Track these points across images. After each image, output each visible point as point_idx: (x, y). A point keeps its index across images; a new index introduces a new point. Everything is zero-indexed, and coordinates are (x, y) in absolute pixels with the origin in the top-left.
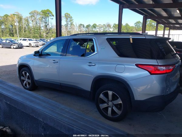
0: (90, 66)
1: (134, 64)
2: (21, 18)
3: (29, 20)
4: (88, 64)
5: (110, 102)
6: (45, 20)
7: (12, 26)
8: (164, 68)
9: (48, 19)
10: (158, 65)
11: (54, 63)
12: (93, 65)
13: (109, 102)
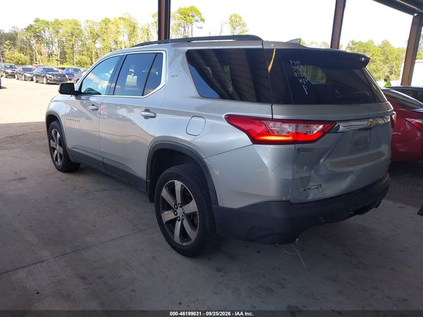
0: (146, 117)
1: (223, 116)
2: (134, 27)
3: (151, 30)
4: (143, 113)
5: (179, 208)
6: (185, 30)
7: (116, 42)
8: (289, 128)
9: (190, 28)
10: (273, 120)
11: (93, 110)
12: (151, 117)
13: (177, 208)
